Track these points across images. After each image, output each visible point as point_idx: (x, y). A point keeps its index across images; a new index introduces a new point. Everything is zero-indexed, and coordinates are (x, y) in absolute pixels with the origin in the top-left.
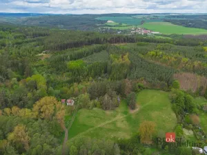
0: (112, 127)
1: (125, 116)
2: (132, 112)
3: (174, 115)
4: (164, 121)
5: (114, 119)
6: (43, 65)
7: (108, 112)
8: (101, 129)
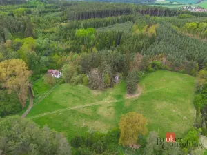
0: (89, 112)
1: (116, 101)
2: (128, 97)
3: (193, 112)
4: (172, 118)
5: (98, 103)
6: (53, 32)
7: (95, 93)
8: (73, 112)
